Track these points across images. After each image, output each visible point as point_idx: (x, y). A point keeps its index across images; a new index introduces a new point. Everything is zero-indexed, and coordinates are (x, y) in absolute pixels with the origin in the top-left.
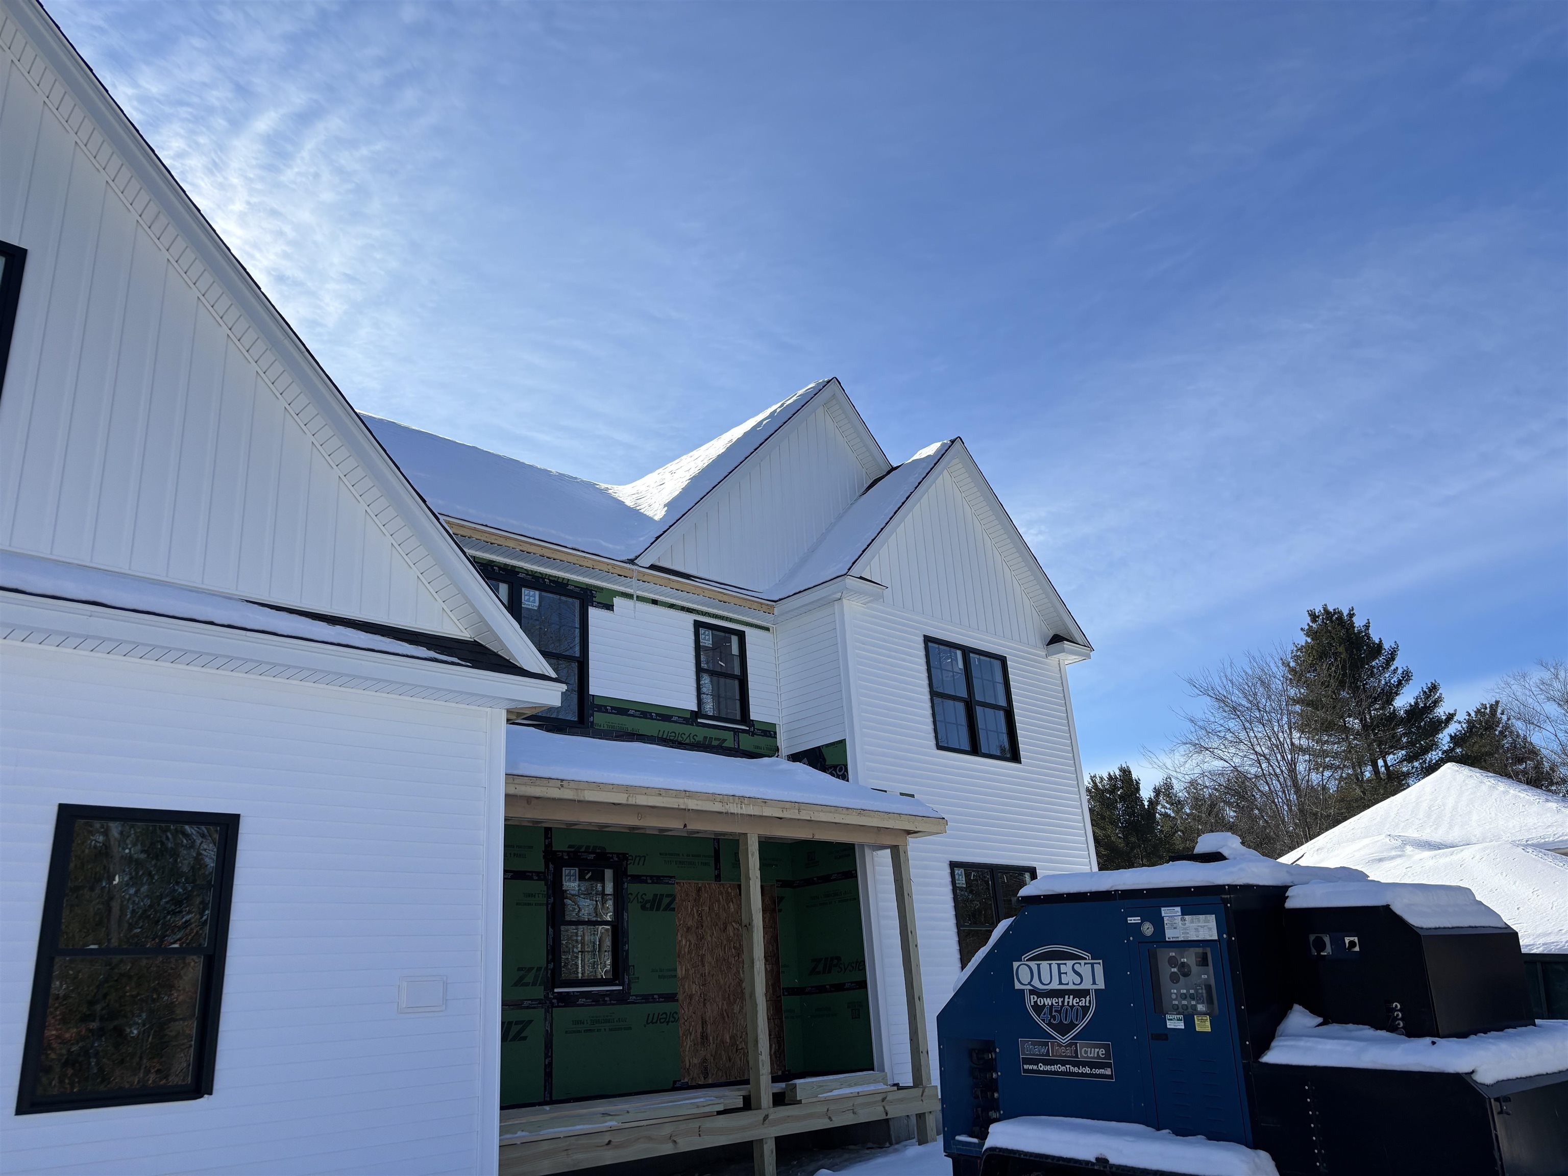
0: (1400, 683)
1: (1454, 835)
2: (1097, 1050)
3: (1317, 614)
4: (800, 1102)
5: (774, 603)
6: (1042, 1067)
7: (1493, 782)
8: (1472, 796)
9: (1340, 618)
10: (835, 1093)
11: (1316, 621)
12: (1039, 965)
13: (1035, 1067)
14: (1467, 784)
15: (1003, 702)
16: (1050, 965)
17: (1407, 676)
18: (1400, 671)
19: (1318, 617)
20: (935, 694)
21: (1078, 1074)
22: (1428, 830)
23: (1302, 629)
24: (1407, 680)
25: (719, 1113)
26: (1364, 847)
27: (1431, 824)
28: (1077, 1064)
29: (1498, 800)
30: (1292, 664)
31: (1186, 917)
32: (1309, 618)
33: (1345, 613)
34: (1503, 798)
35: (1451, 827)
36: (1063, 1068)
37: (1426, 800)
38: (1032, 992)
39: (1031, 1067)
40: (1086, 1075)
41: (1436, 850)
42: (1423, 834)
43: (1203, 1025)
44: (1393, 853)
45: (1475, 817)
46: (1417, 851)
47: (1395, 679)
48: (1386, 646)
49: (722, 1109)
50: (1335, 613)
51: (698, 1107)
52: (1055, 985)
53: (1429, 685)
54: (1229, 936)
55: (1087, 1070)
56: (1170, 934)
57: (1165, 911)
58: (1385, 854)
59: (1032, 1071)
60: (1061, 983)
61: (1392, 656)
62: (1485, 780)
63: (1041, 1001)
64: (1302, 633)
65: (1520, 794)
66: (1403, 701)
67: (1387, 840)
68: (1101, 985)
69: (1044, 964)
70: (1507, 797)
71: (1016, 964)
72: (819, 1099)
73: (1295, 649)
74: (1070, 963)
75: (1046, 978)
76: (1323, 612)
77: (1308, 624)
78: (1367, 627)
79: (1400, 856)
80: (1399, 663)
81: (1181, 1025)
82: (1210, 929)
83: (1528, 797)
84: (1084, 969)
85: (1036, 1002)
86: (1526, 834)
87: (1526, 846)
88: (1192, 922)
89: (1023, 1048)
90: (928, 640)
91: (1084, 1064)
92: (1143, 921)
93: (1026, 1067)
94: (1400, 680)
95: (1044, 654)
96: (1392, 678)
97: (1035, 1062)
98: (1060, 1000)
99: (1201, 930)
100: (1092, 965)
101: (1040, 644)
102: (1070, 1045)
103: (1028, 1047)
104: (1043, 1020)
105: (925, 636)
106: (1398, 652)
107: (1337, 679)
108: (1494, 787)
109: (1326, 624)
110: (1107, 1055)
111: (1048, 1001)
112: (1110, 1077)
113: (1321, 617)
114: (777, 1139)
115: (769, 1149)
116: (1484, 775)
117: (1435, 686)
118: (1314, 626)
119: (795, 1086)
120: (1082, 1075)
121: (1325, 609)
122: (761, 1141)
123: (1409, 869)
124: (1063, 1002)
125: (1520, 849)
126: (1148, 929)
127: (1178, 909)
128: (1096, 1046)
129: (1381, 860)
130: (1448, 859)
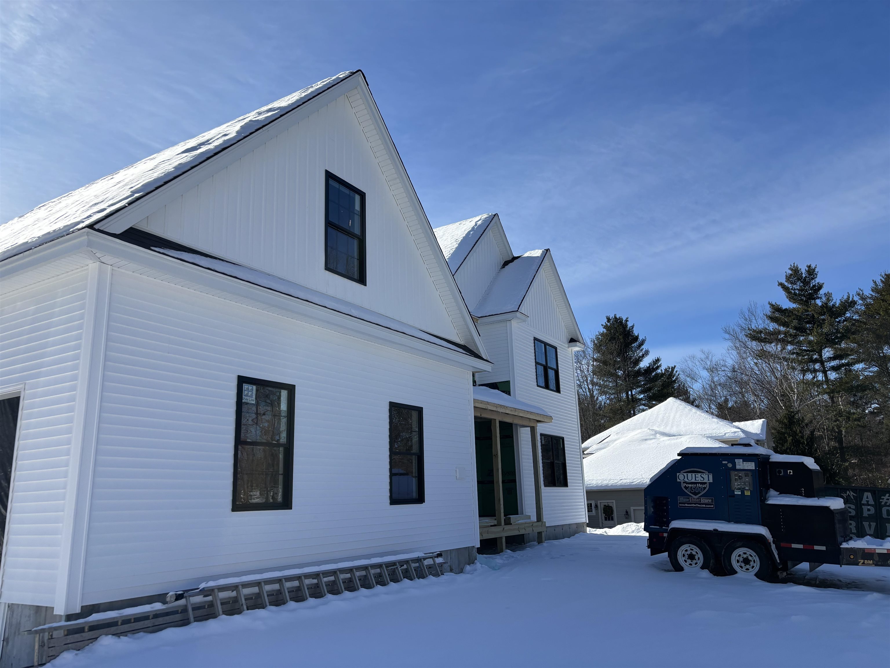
0: (643, 355)
1: (674, 431)
2: (708, 500)
3: (610, 318)
4: (511, 524)
5: (478, 318)
6: (686, 505)
7: (690, 408)
8: (681, 413)
9: (621, 322)
10: (520, 521)
11: (610, 322)
12: (687, 475)
13: (684, 505)
14: (679, 408)
15: (555, 367)
16: (692, 475)
17: (647, 353)
18: (644, 350)
19: (611, 320)
20: (537, 363)
21: (701, 507)
22: (662, 427)
23: (602, 325)
24: (646, 355)
25: (491, 526)
26: (638, 434)
27: (664, 425)
28: (701, 504)
29: (693, 416)
30: (596, 342)
31: (744, 462)
32: (606, 320)
33: (624, 319)
34: (694, 415)
35: (672, 426)
36: (695, 505)
37: (661, 413)
38: (684, 483)
39: (682, 505)
40: (704, 507)
41: (668, 437)
42: (661, 429)
43: (747, 493)
44: (652, 437)
45: (682, 423)
46: (661, 437)
47: (641, 354)
48: (641, 338)
49: (493, 524)
50: (619, 319)
51: (487, 523)
52: (693, 481)
53: (656, 359)
54: (759, 469)
55: (704, 506)
56: (738, 467)
57: (736, 460)
58: (648, 437)
59: (683, 506)
60: (696, 480)
61: (642, 343)
62: (687, 406)
63: (687, 485)
64: (602, 327)
65: (702, 414)
66: (644, 364)
67: (649, 431)
68: (711, 481)
69: (690, 475)
70: (696, 415)
71: (678, 474)
72: (516, 523)
73: (599, 334)
74: (700, 474)
75: (690, 478)
76: (613, 317)
77: (605, 323)
78: (633, 327)
79: (654, 438)
80: (644, 347)
81: (740, 493)
82: (752, 466)
83: (705, 416)
84: (705, 476)
85: (685, 486)
86: (704, 432)
87: (708, 437)
88: (746, 464)
89: (679, 499)
90: (535, 339)
91: (703, 504)
92: (728, 463)
93: (680, 505)
94: (643, 354)
95: (567, 346)
96: (640, 353)
97: (684, 503)
98: (695, 485)
99: (749, 466)
100: (708, 475)
101: (566, 343)
102: (698, 498)
103: (681, 499)
104: (688, 491)
105: (534, 337)
106: (645, 342)
107: (618, 352)
108: (691, 410)
109: (614, 324)
110: (712, 502)
111: (690, 486)
112: (713, 508)
113: (612, 320)
114: (506, 537)
115: (504, 540)
116: (686, 404)
117: (659, 359)
118: (609, 324)
119: (510, 518)
120: (702, 507)
121: (615, 318)
122: (501, 538)
123: (658, 445)
124: (696, 486)
125: (705, 439)
126: (730, 465)
127: (742, 460)
128: (708, 499)
129: (646, 440)
130: (675, 441)
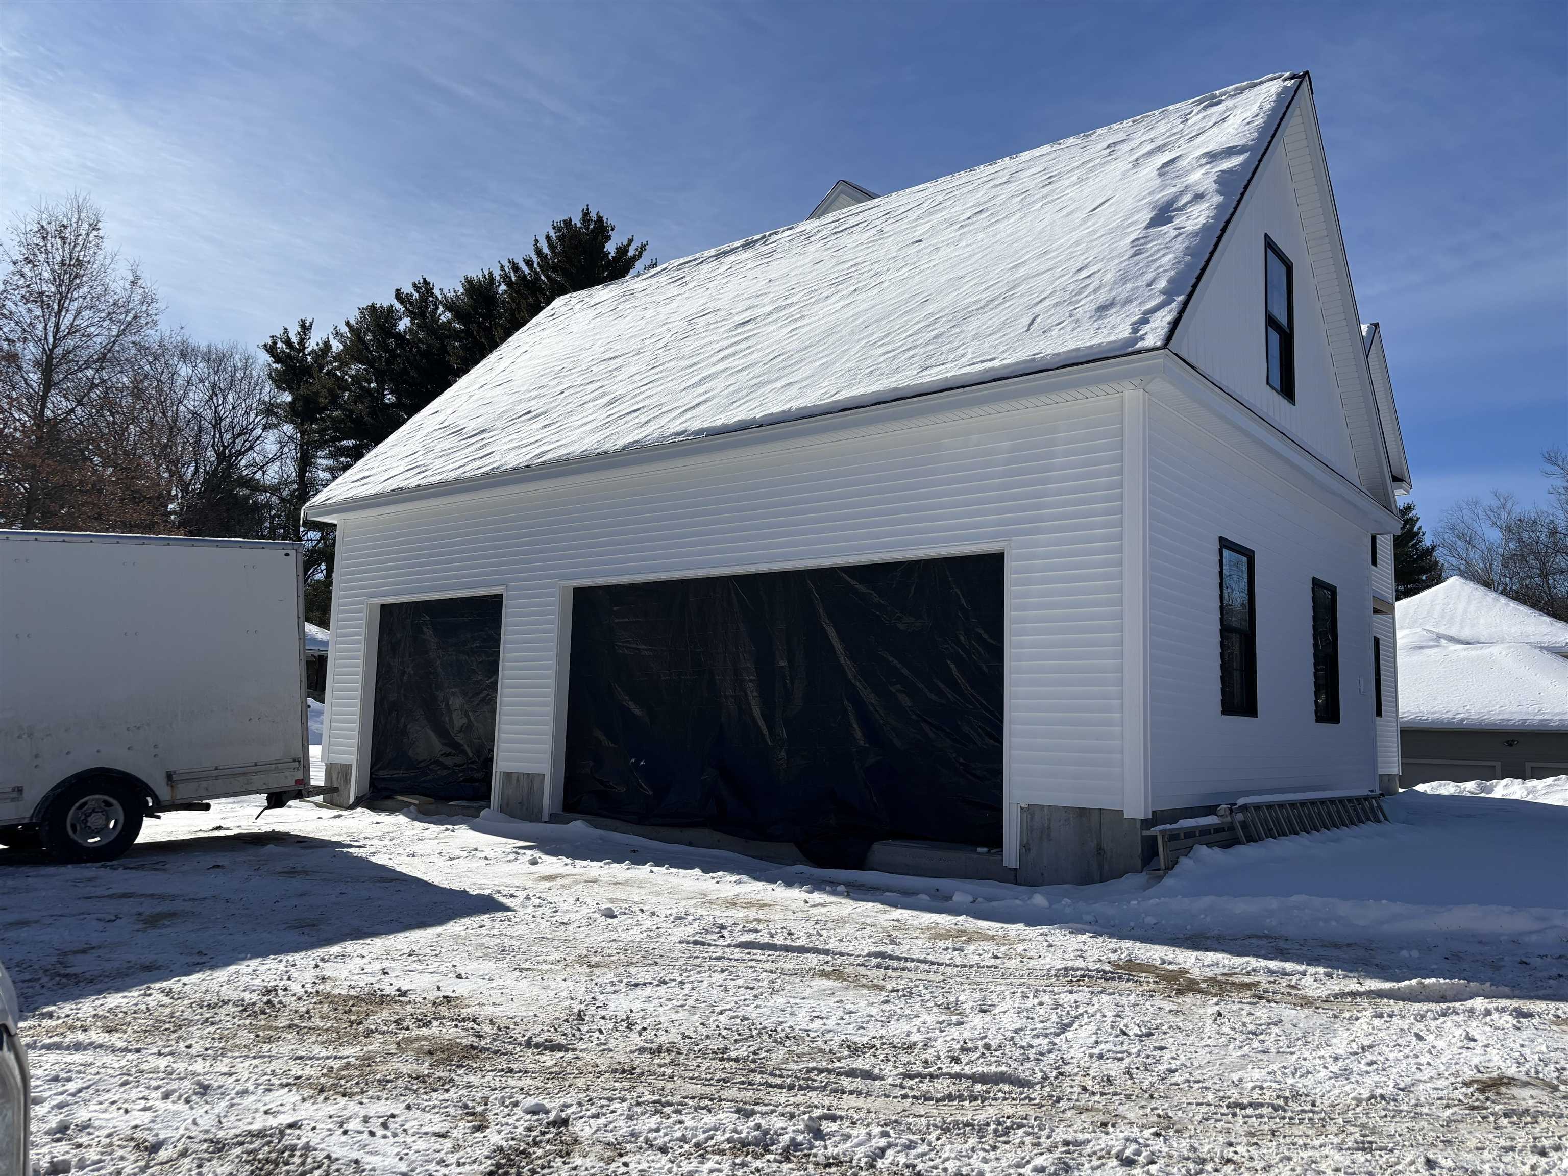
14: (1471, 595)
35: (1462, 627)
44: (1431, 643)
45: (1482, 621)
46: (1450, 644)
67: (1425, 633)
79: (1437, 646)
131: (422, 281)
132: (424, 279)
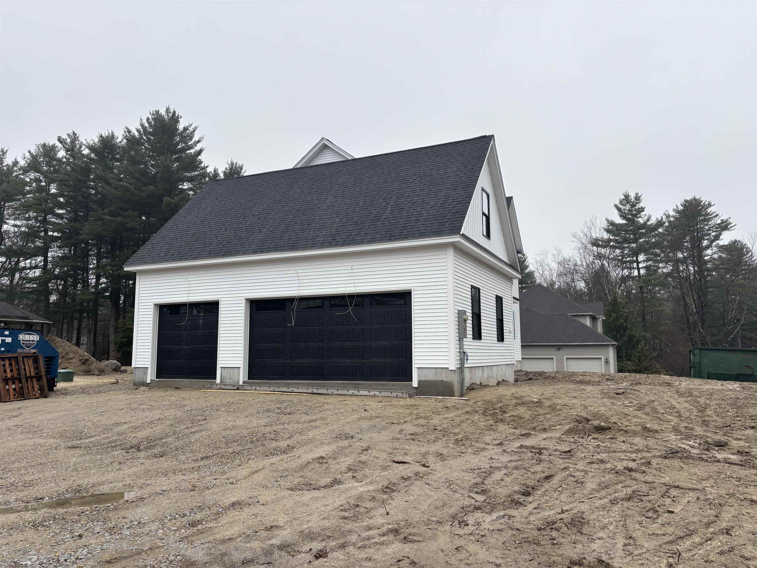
131: (72, 133)
132: (74, 132)
